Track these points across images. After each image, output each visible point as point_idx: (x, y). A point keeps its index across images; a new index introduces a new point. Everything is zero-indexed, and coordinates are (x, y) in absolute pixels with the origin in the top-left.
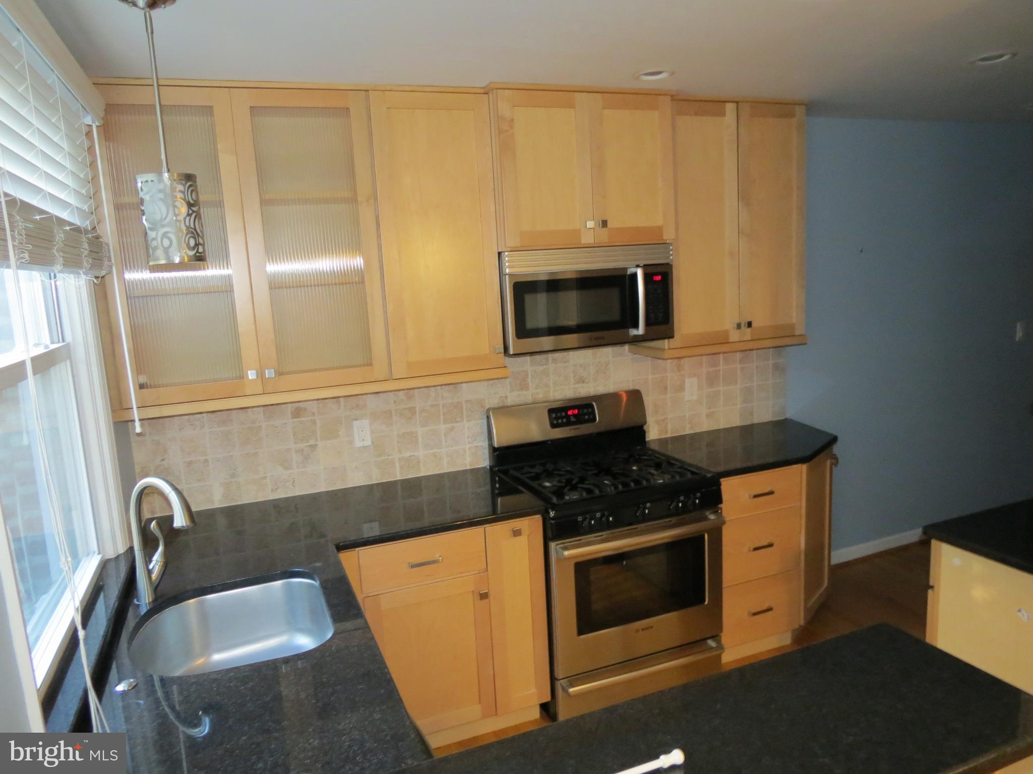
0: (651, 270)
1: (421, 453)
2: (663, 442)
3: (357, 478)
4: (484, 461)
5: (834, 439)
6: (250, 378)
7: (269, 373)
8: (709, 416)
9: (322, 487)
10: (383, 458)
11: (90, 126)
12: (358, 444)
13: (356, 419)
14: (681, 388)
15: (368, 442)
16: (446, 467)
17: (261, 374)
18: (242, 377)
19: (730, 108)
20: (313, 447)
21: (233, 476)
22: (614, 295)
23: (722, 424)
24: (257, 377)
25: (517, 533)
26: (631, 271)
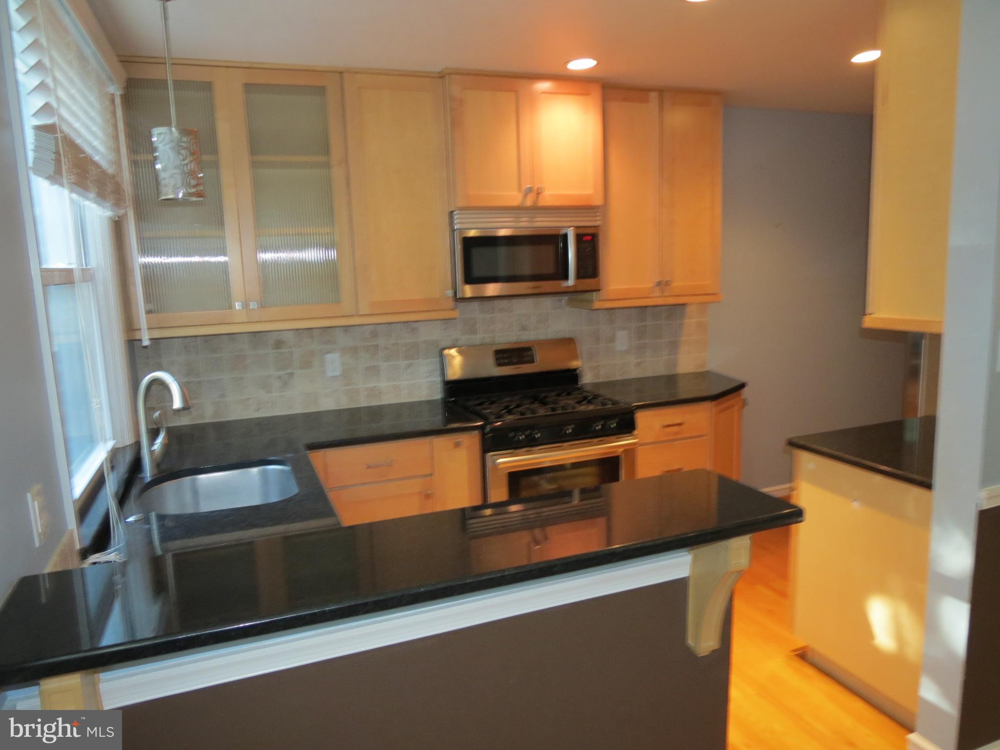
0: (581, 231)
1: (383, 384)
2: (596, 385)
3: (327, 404)
4: (438, 394)
5: (742, 386)
6: (237, 308)
7: (253, 305)
8: (638, 364)
9: (298, 409)
10: (350, 387)
11: (113, 95)
12: (330, 374)
13: (328, 353)
14: (612, 339)
15: (338, 373)
16: (404, 398)
17: (246, 305)
18: (231, 307)
19: (653, 95)
20: (292, 374)
21: (223, 396)
22: (548, 252)
23: (649, 373)
24: (243, 308)
25: (457, 445)
26: (563, 232)
